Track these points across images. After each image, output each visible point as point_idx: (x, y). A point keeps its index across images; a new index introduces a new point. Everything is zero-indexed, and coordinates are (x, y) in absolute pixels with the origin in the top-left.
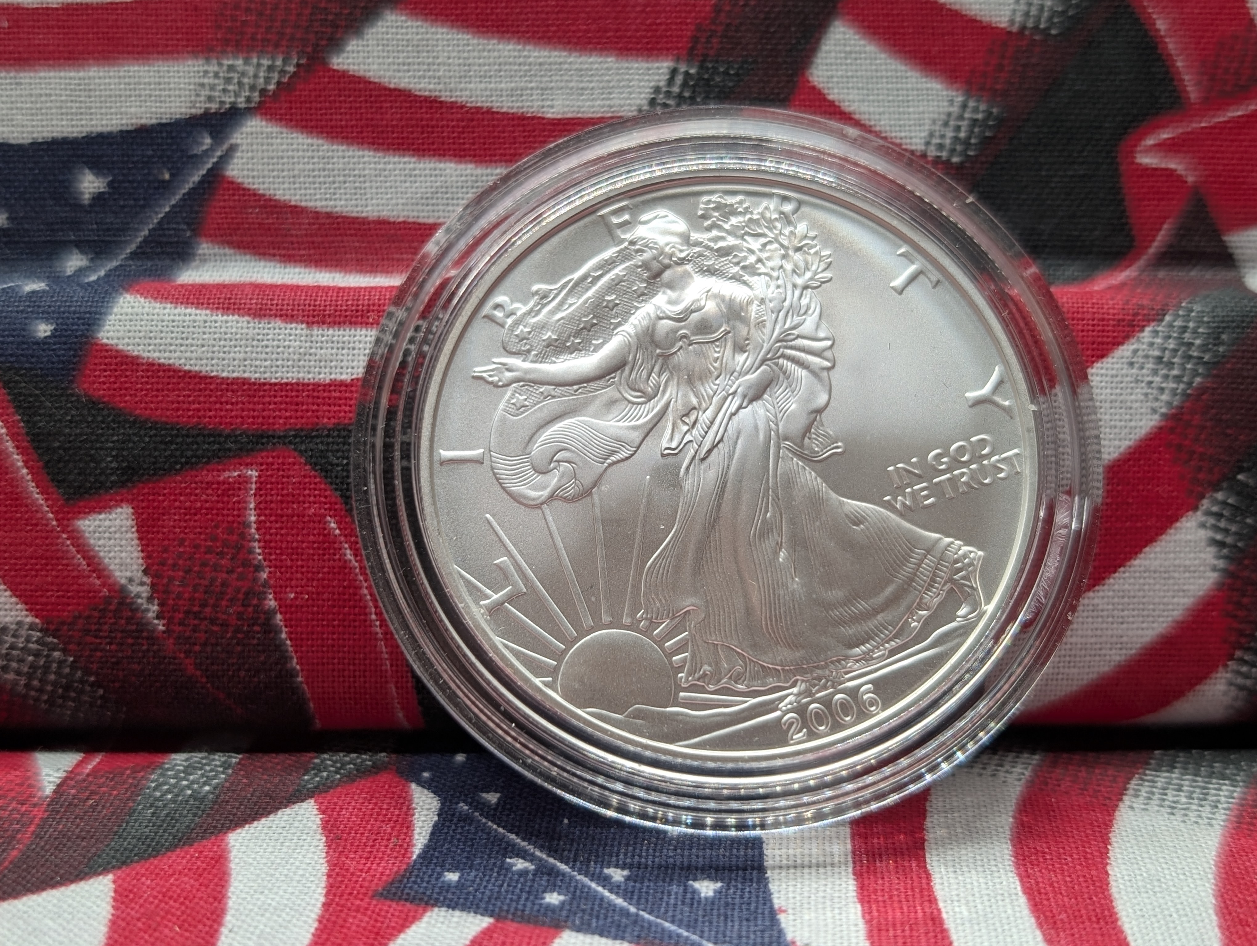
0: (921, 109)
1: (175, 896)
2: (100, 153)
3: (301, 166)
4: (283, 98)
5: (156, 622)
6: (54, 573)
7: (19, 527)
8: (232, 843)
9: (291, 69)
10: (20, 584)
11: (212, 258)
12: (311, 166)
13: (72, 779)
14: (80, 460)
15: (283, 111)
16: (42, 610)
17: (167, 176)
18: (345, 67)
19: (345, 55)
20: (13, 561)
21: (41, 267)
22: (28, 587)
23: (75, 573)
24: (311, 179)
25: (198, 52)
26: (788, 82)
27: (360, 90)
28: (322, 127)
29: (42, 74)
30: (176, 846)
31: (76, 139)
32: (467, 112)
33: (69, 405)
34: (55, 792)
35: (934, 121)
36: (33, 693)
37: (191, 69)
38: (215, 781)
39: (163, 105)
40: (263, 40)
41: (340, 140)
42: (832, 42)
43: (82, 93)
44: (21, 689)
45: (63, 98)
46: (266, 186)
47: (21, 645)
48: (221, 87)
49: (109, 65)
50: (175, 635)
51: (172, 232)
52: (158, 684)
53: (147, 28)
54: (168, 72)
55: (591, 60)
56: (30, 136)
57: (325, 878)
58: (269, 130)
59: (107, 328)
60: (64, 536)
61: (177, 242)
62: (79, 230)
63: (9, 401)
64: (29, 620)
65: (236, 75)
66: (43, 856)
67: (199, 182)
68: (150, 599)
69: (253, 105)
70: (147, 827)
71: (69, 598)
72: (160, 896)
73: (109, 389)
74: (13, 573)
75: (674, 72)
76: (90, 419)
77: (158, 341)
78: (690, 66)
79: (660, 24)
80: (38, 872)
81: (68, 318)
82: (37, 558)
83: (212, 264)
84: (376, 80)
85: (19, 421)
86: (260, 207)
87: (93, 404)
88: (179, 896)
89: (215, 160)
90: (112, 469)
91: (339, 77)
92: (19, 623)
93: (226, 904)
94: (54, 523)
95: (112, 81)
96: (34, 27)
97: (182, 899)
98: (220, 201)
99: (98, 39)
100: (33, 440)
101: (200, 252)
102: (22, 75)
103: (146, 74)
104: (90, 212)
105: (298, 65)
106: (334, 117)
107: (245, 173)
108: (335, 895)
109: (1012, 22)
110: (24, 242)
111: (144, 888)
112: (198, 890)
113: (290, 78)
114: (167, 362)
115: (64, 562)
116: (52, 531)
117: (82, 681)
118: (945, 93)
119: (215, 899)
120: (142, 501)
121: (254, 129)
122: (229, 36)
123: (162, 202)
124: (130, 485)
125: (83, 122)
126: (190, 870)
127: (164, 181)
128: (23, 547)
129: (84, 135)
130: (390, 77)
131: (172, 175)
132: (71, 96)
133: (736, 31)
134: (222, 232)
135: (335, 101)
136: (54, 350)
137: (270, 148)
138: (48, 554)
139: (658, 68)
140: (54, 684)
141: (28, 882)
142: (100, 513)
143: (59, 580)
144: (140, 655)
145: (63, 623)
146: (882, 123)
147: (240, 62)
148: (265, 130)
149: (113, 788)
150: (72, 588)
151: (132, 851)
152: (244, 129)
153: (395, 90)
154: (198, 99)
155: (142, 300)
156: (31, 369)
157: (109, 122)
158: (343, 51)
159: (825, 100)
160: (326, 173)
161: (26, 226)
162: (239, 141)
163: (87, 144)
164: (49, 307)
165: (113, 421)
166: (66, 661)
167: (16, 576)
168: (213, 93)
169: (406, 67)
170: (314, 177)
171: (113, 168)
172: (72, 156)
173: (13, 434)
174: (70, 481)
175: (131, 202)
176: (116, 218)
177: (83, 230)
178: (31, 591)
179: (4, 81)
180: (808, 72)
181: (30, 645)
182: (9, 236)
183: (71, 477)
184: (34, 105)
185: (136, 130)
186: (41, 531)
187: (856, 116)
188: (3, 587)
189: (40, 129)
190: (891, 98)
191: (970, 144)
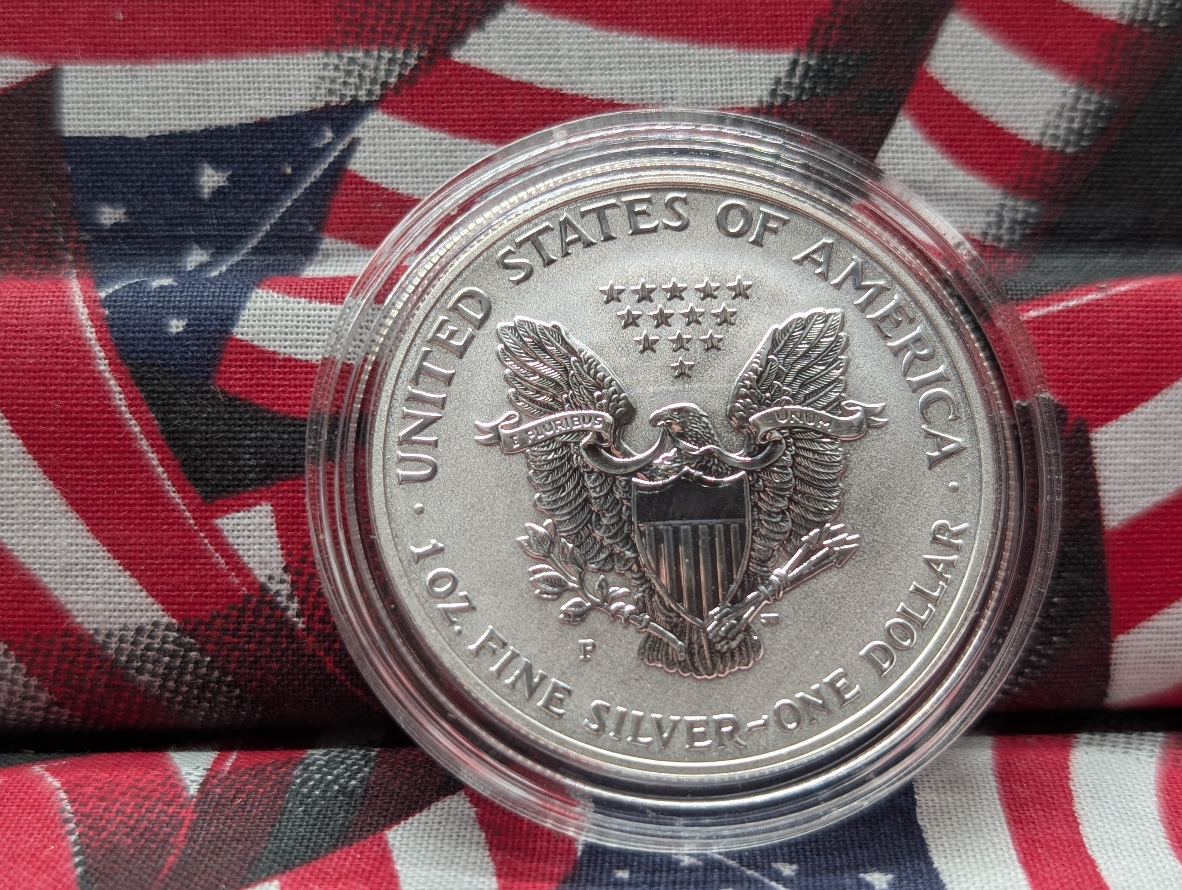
0: (1035, 100)
2: (219, 146)
3: (424, 159)
4: (404, 92)
5: (295, 619)
6: (191, 572)
7: (154, 527)
8: (391, 841)
9: (412, 62)
10: (157, 584)
11: (336, 253)
12: (433, 160)
13: (214, 778)
14: (218, 459)
15: (404, 104)
16: (179, 610)
17: (289, 171)
18: (467, 60)
19: (467, 47)
20: (149, 561)
21: (160, 263)
22: (165, 587)
23: (213, 573)
24: (434, 173)
25: (318, 45)
26: (907, 73)
27: (481, 83)
28: (444, 120)
29: (158, 67)
30: (335, 847)
31: (195, 132)
32: (588, 105)
33: (205, 402)
34: (200, 791)
35: (1048, 112)
36: (167, 695)
37: (311, 61)
38: (360, 775)
39: (283, 98)
40: (384, 32)
41: (463, 134)
42: (948, 33)
43: (200, 86)
44: (156, 691)
45: (181, 91)
46: (389, 180)
47: (156, 646)
48: (342, 80)
49: (227, 58)
50: (315, 633)
51: (294, 227)
52: (296, 683)
53: (265, 20)
54: (288, 64)
55: (712, 51)
56: (147, 129)
57: (495, 879)
58: (391, 123)
59: (241, 323)
60: (202, 534)
61: (300, 237)
62: (198, 225)
63: (142, 399)
64: (165, 620)
65: (357, 68)
66: (201, 862)
67: (321, 176)
68: (290, 597)
69: (374, 98)
70: (301, 826)
71: (206, 597)
73: (246, 386)
74: (149, 573)
75: (794, 63)
76: (226, 416)
77: (294, 336)
78: (809, 57)
79: (780, 16)
80: (199, 879)
81: (200, 313)
82: (173, 558)
83: (336, 258)
84: (498, 73)
85: (153, 419)
86: (384, 201)
87: (231, 401)
89: (337, 154)
90: (250, 466)
91: (461, 70)
92: (156, 624)
94: (192, 521)
95: (231, 73)
96: (149, 19)
98: (342, 195)
99: (216, 31)
100: (168, 439)
101: (323, 246)
102: (137, 68)
103: (265, 66)
104: (210, 206)
105: (419, 58)
106: (456, 110)
107: (368, 167)
109: (1121, 14)
110: (143, 237)
113: (412, 70)
114: (304, 357)
115: (202, 561)
116: (189, 531)
117: (218, 682)
118: (1058, 84)
120: (282, 498)
121: (376, 123)
122: (348, 28)
123: (283, 197)
124: (269, 482)
125: (202, 115)
126: (355, 872)
127: (285, 175)
128: (159, 546)
129: (202, 128)
130: (512, 70)
131: (293, 169)
132: (188, 89)
133: (855, 23)
134: (344, 227)
135: (457, 95)
136: (188, 346)
137: (392, 141)
138: (186, 553)
139: (779, 60)
140: (191, 686)
142: (238, 511)
143: (196, 580)
144: (279, 653)
145: (200, 623)
146: (999, 113)
147: (360, 54)
148: (386, 123)
149: (259, 786)
150: (210, 587)
151: (291, 853)
152: (366, 123)
153: (517, 82)
154: (319, 92)
155: (275, 295)
156: (164, 365)
157: (228, 115)
158: (464, 43)
159: (942, 91)
160: (449, 166)
161: (145, 221)
162: (360, 135)
163: (206, 137)
164: (180, 302)
165: (251, 418)
166: (203, 661)
167: (152, 576)
168: (333, 86)
169: (527, 60)
170: (437, 171)
171: (233, 162)
172: (191, 150)
173: (148, 432)
174: (207, 480)
175: (252, 197)
176: (237, 212)
177: (203, 225)
178: (168, 591)
179: (119, 74)
180: (926, 63)
181: (166, 646)
182: (127, 231)
183: (208, 476)
184: (150, 98)
185: (256, 124)
186: (178, 530)
187: (973, 107)
188: (138, 587)
189: (157, 122)
190: (1006, 89)
191: (1083, 135)
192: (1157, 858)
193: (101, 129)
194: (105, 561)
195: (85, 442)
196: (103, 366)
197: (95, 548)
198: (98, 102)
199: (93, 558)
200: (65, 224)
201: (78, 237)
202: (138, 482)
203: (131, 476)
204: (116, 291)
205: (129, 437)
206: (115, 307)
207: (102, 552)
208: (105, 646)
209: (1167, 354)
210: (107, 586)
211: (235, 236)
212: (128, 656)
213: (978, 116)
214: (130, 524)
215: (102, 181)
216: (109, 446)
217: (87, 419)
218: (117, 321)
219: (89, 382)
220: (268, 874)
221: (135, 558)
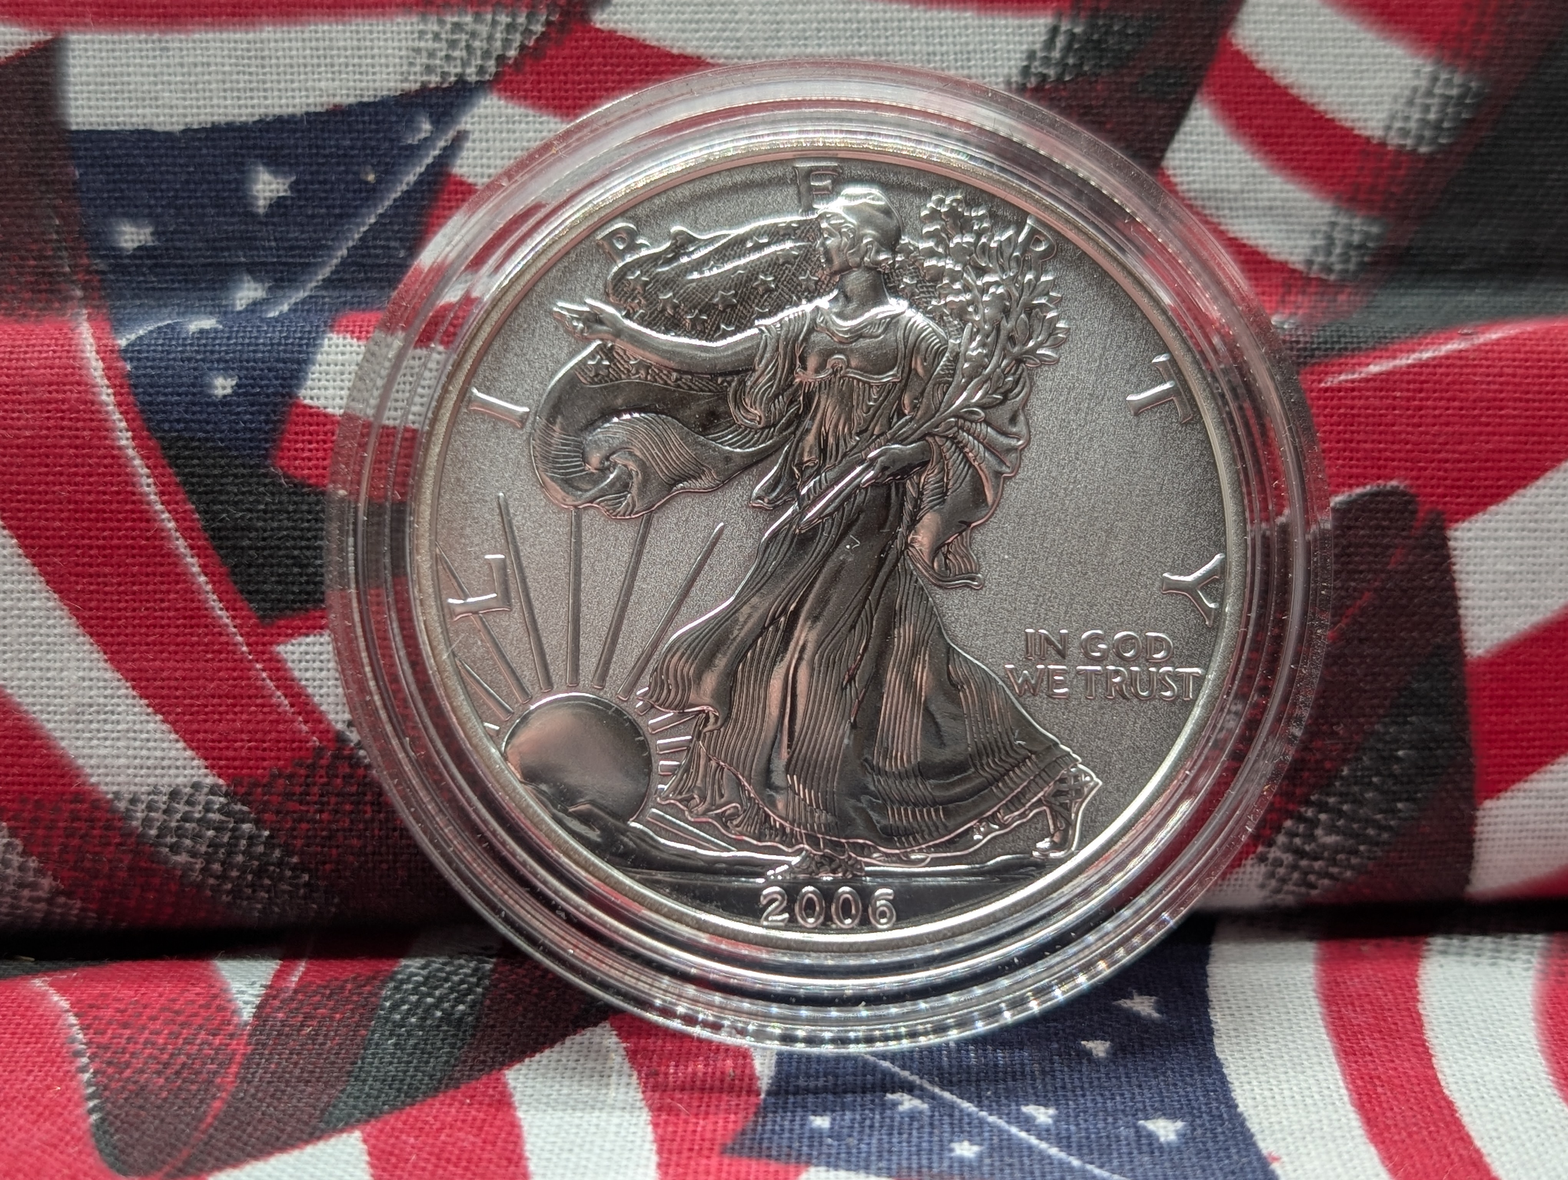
0: (1377, 82)
1: (454, 1159)
2: (279, 143)
4: (528, 69)
6: (244, 717)
7: (195, 656)
8: (512, 1083)
9: (538, 28)
10: (198, 732)
13: (275, 998)
14: (279, 565)
15: (528, 86)
16: (228, 767)
17: (372, 177)
18: (612, 26)
19: (612, 9)
20: (187, 701)
22: (210, 736)
23: (274, 717)
25: (411, 6)
26: (1205, 45)
27: (632, 58)
29: (197, 36)
30: (437, 1090)
31: (246, 123)
33: (262, 489)
34: (256, 1016)
35: (1396, 98)
36: (211, 881)
37: (402, 27)
38: (470, 998)
39: (364, 77)
43: (253, 61)
44: (196, 876)
45: (227, 68)
47: (197, 815)
48: (443, 53)
49: (289, 24)
51: (378, 251)
52: (384, 866)
54: (371, 32)
55: (942, 15)
56: (182, 120)
57: (650, 1128)
58: (510, 111)
59: (309, 383)
60: (259, 666)
61: (387, 265)
62: (250, 249)
63: (177, 485)
64: (209, 780)
65: (464, 37)
66: (257, 1108)
67: (416, 183)
69: (487, 77)
70: (391, 1063)
71: (264, 750)
72: (433, 1160)
73: (317, 467)
74: (187, 718)
75: (1054, 31)
76: (291, 508)
78: (1075, 23)
80: (255, 1129)
81: (254, 369)
82: (220, 697)
84: (654, 43)
85: (192, 511)
87: (298, 489)
88: (459, 1159)
89: (437, 152)
91: (604, 40)
92: (196, 786)
93: (526, 1167)
94: (245, 649)
95: (294, 44)
97: (464, 1164)
98: (444, 208)
100: (213, 538)
102: (169, 37)
103: (340, 35)
104: (266, 224)
105: (548, 23)
106: (598, 93)
107: (478, 170)
108: (670, 1152)
110: (176, 266)
111: (409, 1149)
112: (483, 1150)
113: (537, 40)
115: (259, 701)
116: (241, 661)
117: (280, 864)
118: (1409, 61)
119: (509, 1160)
121: (489, 111)
123: (364, 210)
125: (255, 101)
126: (464, 1121)
127: (367, 183)
128: (201, 682)
129: (256, 118)
130: (673, 39)
131: (378, 174)
132: (237, 65)
135: (599, 73)
136: (238, 413)
137: (511, 136)
138: (237, 691)
139: (1033, 26)
140: (243, 869)
141: (246, 1144)
142: (307, 635)
143: (251, 727)
144: (361, 826)
145: (256, 785)
146: (1328, 100)
147: (468, 19)
148: (503, 111)
149: (334, 1010)
150: (268, 737)
151: (377, 1097)
152: (476, 111)
153: (680, 56)
154: (413, 69)
155: (355, 342)
156: (207, 440)
157: (290, 101)
158: (608, 3)
159: (1253, 69)
161: (178, 244)
162: (469, 127)
163: (260, 131)
164: (227, 353)
166: (260, 836)
167: (191, 721)
168: (431, 62)
169: (694, 26)
171: (297, 164)
172: (241, 148)
173: (185, 529)
174: (266, 593)
175: (323, 211)
176: (302, 232)
177: (257, 249)
178: (213, 741)
179: (144, 46)
180: (1230, 32)
181: (211, 815)
182: (155, 257)
183: (267, 587)
184: (186, 78)
185: (328, 112)
186: (227, 660)
187: (1294, 91)
188: (173, 736)
189: (195, 111)
190: (1338, 67)
191: (1442, 129)
192: (1536, 1100)
193: (121, 119)
194: (130, 701)
195: (101, 542)
196: (124, 439)
197: (116, 683)
198: (115, 84)
199: (112, 697)
200: (72, 249)
201: (89, 266)
202: (172, 596)
203: (164, 587)
204: (140, 338)
205: (160, 535)
206: (139, 360)
207: (125, 689)
208: (127, 816)
209: (1553, 425)
210: (131, 735)
211: (301, 264)
212: (159, 828)
213: (1301, 103)
214: (162, 652)
215: (122, 191)
216: (133, 548)
217: (105, 512)
218: (143, 380)
219: (106, 461)
220: (346, 1124)
221: (169, 697)
